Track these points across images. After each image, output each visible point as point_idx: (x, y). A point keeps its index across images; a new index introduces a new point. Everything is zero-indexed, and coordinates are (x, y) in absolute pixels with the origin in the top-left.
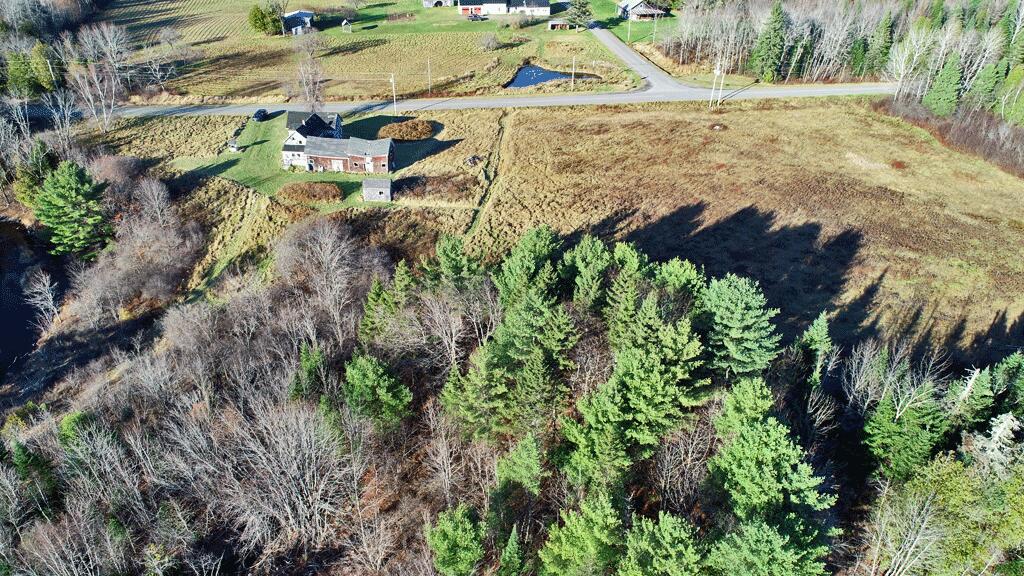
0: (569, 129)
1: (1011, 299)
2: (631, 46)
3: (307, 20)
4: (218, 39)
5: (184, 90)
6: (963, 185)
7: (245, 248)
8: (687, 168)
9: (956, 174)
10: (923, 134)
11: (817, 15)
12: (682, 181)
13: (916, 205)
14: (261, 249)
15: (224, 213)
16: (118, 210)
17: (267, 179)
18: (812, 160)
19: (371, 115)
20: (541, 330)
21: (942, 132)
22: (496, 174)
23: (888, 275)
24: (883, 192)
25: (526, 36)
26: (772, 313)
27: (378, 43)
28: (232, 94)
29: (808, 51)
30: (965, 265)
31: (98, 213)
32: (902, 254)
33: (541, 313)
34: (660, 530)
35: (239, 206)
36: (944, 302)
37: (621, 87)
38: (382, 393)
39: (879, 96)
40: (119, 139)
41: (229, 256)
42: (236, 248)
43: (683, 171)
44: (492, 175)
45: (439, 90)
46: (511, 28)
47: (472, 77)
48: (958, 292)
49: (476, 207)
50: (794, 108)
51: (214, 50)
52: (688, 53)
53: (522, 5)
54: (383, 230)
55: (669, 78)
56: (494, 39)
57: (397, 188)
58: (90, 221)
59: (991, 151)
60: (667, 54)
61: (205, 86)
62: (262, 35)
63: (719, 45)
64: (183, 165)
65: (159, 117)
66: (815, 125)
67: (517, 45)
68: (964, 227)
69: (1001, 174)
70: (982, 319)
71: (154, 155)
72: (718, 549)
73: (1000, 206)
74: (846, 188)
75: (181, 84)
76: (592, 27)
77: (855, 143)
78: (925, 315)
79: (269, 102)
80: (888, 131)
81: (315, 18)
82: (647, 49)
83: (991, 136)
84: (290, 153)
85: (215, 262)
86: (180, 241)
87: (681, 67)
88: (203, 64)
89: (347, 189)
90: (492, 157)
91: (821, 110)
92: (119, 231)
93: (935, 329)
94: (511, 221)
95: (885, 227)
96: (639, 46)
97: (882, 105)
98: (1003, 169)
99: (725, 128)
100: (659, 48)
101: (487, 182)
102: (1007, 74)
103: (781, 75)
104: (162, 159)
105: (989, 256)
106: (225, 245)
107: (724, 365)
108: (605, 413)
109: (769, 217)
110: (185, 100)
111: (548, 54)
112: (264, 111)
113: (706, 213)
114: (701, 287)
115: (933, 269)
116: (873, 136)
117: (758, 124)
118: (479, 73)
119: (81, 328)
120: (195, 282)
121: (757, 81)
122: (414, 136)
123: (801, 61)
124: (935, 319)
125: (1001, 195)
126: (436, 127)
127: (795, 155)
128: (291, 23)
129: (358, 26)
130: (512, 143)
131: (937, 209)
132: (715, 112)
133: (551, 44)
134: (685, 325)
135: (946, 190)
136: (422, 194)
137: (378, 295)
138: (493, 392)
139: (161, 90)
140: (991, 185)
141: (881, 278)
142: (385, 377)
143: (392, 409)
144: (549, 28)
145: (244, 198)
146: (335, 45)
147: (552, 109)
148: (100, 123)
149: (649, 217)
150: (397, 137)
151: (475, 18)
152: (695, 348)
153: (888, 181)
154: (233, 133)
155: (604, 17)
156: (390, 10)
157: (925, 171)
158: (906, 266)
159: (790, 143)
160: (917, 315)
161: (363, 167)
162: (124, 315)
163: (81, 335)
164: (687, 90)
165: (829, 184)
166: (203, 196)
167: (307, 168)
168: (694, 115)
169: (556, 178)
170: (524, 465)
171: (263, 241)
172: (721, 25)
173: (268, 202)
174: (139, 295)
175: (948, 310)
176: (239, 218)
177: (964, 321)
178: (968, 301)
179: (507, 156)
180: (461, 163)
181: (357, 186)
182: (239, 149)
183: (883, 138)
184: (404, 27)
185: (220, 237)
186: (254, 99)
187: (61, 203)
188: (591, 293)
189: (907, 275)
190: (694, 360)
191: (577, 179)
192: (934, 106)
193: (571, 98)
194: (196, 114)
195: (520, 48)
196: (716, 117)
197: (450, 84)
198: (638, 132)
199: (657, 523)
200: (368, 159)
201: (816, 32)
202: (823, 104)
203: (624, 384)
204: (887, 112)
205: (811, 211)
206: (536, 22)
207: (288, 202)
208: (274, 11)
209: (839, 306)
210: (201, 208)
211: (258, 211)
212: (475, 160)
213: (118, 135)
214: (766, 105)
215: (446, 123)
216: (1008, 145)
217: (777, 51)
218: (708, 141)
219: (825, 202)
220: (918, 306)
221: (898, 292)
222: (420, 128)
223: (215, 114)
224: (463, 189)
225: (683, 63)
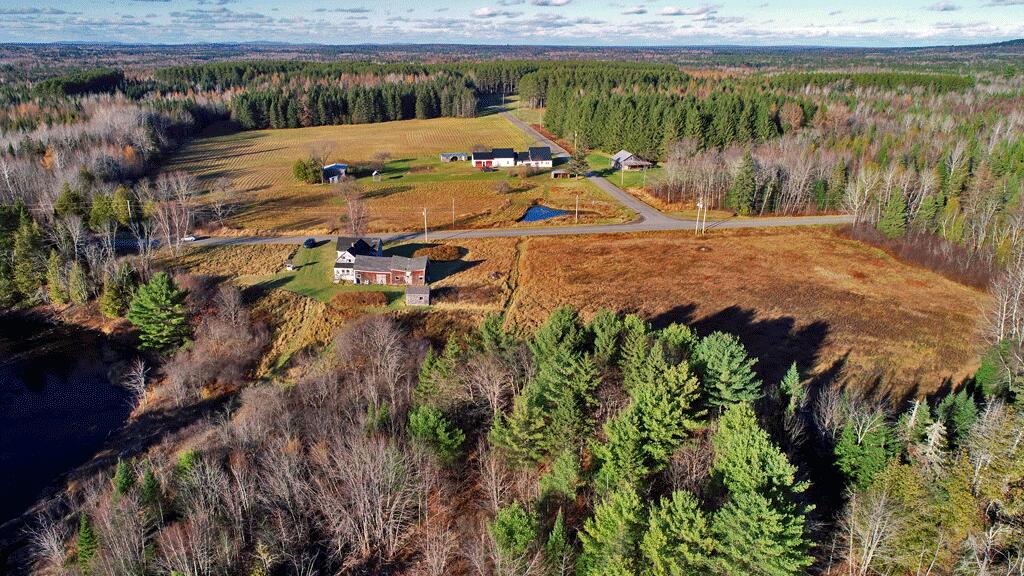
0: (575, 252)
1: (955, 370)
2: (625, 190)
3: (343, 171)
4: (265, 187)
5: (239, 225)
6: (913, 289)
7: (306, 343)
8: (679, 279)
9: (908, 281)
10: (880, 253)
11: (782, 162)
12: (675, 288)
13: (874, 304)
14: (321, 344)
15: (286, 316)
16: (198, 314)
17: (322, 291)
18: (786, 273)
19: (404, 243)
20: (570, 377)
21: (896, 251)
22: (517, 285)
23: (852, 353)
24: (846, 295)
25: (533, 183)
26: (753, 362)
27: (403, 189)
28: (284, 228)
29: (776, 191)
30: (916, 345)
31: (180, 315)
32: (864, 338)
33: (569, 365)
34: (674, 505)
35: (298, 312)
36: (900, 372)
37: (619, 220)
38: (441, 431)
39: (842, 225)
40: (189, 263)
41: (292, 350)
42: (297, 344)
43: (676, 281)
44: (513, 286)
45: (461, 224)
46: (519, 177)
47: (489, 214)
48: (912, 364)
49: (502, 308)
50: (768, 235)
51: (263, 195)
52: (675, 195)
53: (528, 159)
54: (424, 326)
55: (659, 213)
56: (506, 185)
57: (435, 295)
58: (174, 321)
59: (937, 264)
60: (656, 196)
61: (259, 223)
62: (302, 184)
63: (701, 188)
64: (248, 280)
65: (223, 245)
66: (787, 247)
67: (526, 190)
68: (916, 320)
69: (946, 281)
70: (932, 384)
71: (221, 274)
72: (719, 516)
73: (946, 304)
74: (816, 292)
75: (238, 222)
76: (589, 176)
77: (822, 259)
78: (885, 381)
79: (316, 233)
80: (850, 251)
81: (349, 170)
82: (639, 192)
83: (935, 252)
84: (340, 270)
85: (279, 355)
86: (250, 337)
87: (669, 205)
88: (254, 206)
89: (391, 297)
90: (512, 273)
91: (792, 236)
92: (198, 331)
93: (894, 391)
94: (533, 318)
95: (848, 320)
96: (632, 190)
97: (843, 232)
98: (948, 278)
99: (710, 250)
100: (649, 191)
101: (509, 291)
102: (945, 204)
103: (755, 209)
104: (229, 276)
105: (935, 340)
106: (287, 342)
107: (718, 403)
108: (626, 434)
109: (751, 313)
110: (241, 233)
111: (553, 196)
112: (313, 240)
113: (698, 311)
114: (695, 344)
115: (890, 349)
116: (837, 255)
117: (739, 247)
118: (495, 211)
119: (168, 405)
120: (263, 371)
121: (735, 215)
122: (444, 257)
123: (772, 197)
124: (893, 384)
125: (947, 296)
126: (462, 251)
127: (771, 269)
128: (329, 173)
129: (385, 176)
130: (528, 263)
131: (893, 307)
132: (699, 238)
133: (555, 189)
134: (684, 366)
135: (901, 293)
136: (456, 300)
137: (432, 364)
138: (532, 428)
139: (221, 226)
140: (938, 289)
141: (846, 355)
142: (444, 420)
143: (448, 447)
144: (553, 176)
145: (303, 305)
146: (367, 190)
147: (560, 237)
148: (172, 250)
149: (650, 314)
150: (431, 258)
151: (487, 169)
152: (693, 384)
153: (850, 287)
154: (287, 257)
155: (599, 168)
156: (412, 164)
157: (882, 280)
158: (867, 347)
159: (766, 261)
160: (878, 381)
161: (402, 280)
162: (205, 394)
163: (170, 411)
164: (675, 222)
165: (801, 289)
166: (267, 304)
167: (355, 282)
168: (683, 240)
169: (568, 287)
170: (562, 475)
171: (320, 337)
172: (701, 171)
173: (324, 307)
174: (215, 381)
175: (903, 378)
176: (299, 320)
177: (917, 385)
178: (920, 370)
179: (525, 273)
180: (486, 277)
181: (400, 295)
182: (294, 268)
183: (846, 256)
184: (426, 177)
185: (283, 335)
186: (302, 232)
187: (152, 306)
188: (609, 349)
189: (868, 353)
190: (693, 393)
191: (586, 287)
192: (887, 231)
193: (575, 229)
194: (253, 243)
195: (529, 192)
196: (701, 242)
197: (470, 219)
198: (636, 254)
199: (671, 500)
200: (408, 273)
201: (782, 175)
202: (793, 232)
203: (640, 410)
204: (848, 237)
205: (786, 309)
206: (541, 172)
207: (340, 307)
208: (316, 164)
209: (812, 376)
210: (265, 313)
211: (315, 315)
212: (497, 275)
213: (186, 260)
214: (744, 232)
215: (470, 248)
216: (950, 260)
217: (750, 190)
218: (695, 260)
219: (797, 303)
220: (878, 375)
221: (861, 364)
222: (448, 251)
223: (271, 243)
224: (490, 295)
225: (671, 202)
